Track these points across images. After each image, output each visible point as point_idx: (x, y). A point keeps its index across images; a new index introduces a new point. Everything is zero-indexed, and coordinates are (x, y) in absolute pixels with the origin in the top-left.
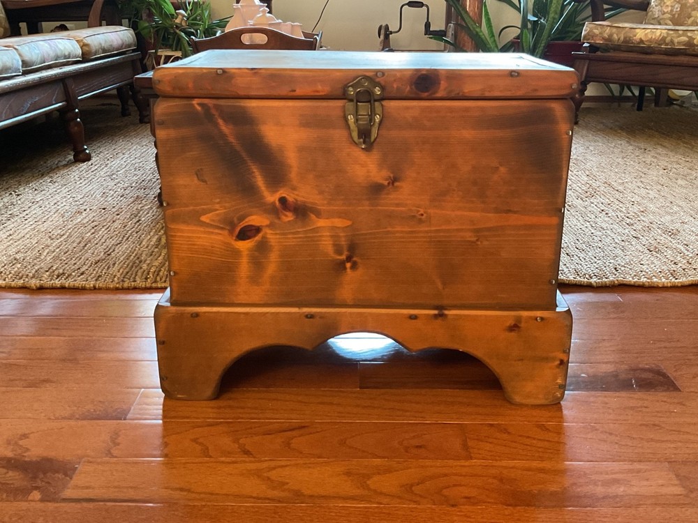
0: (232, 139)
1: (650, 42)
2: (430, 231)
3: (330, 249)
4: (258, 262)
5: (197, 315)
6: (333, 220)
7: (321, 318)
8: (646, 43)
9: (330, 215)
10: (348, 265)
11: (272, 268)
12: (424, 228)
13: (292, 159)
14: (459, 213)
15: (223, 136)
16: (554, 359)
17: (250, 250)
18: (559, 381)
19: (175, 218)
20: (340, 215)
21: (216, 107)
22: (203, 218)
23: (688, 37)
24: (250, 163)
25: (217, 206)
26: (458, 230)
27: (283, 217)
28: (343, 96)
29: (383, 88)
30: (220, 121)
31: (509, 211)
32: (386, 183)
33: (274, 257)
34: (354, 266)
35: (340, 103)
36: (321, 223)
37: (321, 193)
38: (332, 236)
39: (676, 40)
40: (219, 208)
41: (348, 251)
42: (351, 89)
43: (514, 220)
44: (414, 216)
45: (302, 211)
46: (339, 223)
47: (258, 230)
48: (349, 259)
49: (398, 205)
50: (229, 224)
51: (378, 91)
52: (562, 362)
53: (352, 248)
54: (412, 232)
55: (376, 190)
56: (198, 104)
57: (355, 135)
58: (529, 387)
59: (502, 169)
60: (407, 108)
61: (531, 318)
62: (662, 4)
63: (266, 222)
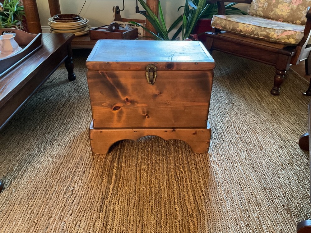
0: (111, 82)
1: (246, 32)
2: (171, 107)
3: (141, 113)
4: (120, 117)
5: (102, 132)
6: (143, 104)
7: (139, 132)
8: (243, 32)
9: (141, 103)
10: (147, 117)
11: (124, 118)
12: (169, 106)
13: (130, 87)
14: (179, 102)
15: (108, 81)
16: (206, 141)
17: (117, 113)
18: (207, 147)
19: (95, 105)
20: (144, 103)
21: (106, 73)
22: (103, 104)
23: (266, 32)
24: (117, 89)
25: (107, 101)
26: (179, 107)
27: (127, 104)
28: (145, 69)
29: (157, 68)
30: (107, 77)
31: (194, 102)
32: (158, 94)
33: (124, 115)
34: (148, 117)
35: (144, 72)
36: (139, 105)
37: (138, 97)
38: (142, 109)
39: (260, 33)
40: (108, 101)
41: (147, 113)
42: (147, 68)
43: (196, 104)
44: (166, 103)
45: (132, 102)
46: (144, 105)
47: (119, 107)
48: (147, 115)
49: (161, 100)
50: (111, 106)
51: (155, 68)
52: (208, 142)
53: (148, 112)
54: (166, 108)
55: (155, 96)
56: (100, 72)
57: (149, 81)
58: (199, 149)
59: (192, 90)
60: (164, 73)
61: (200, 131)
62: (258, 2)
63: (122, 105)
